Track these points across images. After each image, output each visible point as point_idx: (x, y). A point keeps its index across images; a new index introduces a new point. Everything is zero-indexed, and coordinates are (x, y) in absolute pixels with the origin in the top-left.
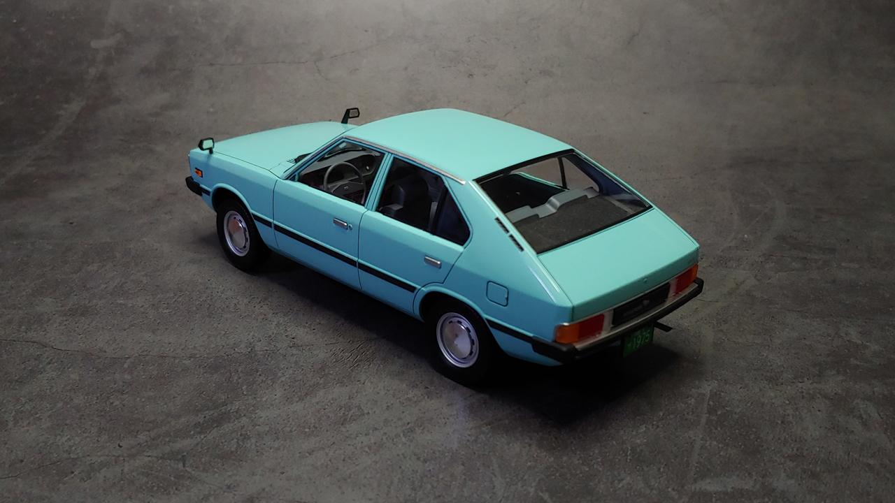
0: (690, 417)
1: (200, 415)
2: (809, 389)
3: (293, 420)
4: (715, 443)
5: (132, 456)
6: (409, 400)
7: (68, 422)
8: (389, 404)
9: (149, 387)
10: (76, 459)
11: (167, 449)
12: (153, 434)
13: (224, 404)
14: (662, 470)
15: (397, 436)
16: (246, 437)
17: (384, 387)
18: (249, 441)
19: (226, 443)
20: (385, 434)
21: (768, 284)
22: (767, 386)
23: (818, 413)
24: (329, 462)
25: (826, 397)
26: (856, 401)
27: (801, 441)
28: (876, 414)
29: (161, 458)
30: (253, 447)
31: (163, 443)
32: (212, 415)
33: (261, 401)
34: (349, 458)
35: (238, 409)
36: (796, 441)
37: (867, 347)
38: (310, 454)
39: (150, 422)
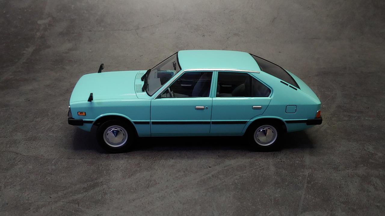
0: (299, 185)
1: (85, 184)
2: (352, 173)
3: (126, 186)
4: (310, 196)
5: (56, 202)
6: (177, 177)
7: (28, 187)
8: (168, 179)
9: (63, 171)
10: (31, 203)
11: (71, 199)
12: (65, 192)
13: (96, 179)
14: (287, 208)
15: (171, 193)
16: (105, 194)
17: (166, 172)
18: (106, 195)
19: (97, 196)
20: (166, 192)
21: (334, 127)
22: (333, 171)
23: (355, 183)
24: (142, 205)
25: (359, 176)
26: (372, 178)
27: (348, 195)
28: (381, 184)
29: (68, 202)
30: (109, 198)
31: (69, 196)
32: (90, 184)
33: (112, 178)
34: (151, 203)
35: (102, 181)
36: (346, 195)
37: (377, 155)
38: (133, 201)
39: (64, 187)
